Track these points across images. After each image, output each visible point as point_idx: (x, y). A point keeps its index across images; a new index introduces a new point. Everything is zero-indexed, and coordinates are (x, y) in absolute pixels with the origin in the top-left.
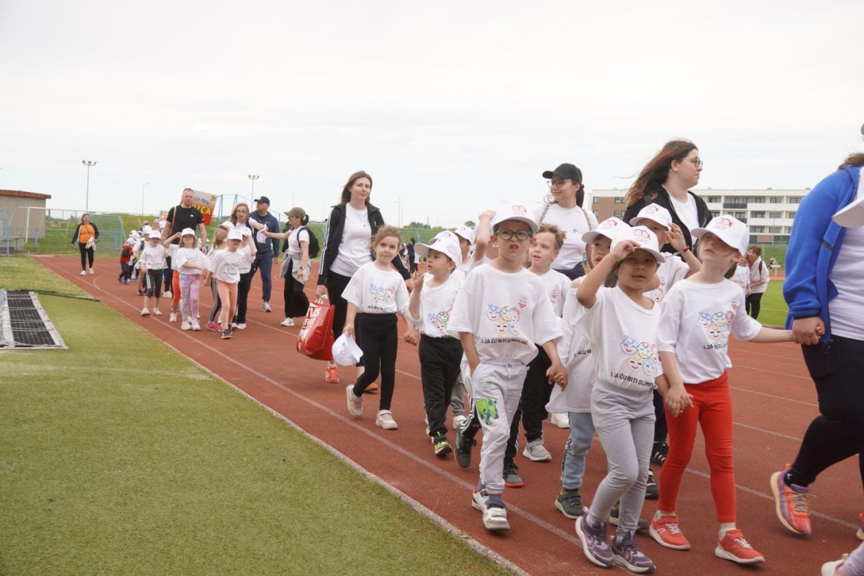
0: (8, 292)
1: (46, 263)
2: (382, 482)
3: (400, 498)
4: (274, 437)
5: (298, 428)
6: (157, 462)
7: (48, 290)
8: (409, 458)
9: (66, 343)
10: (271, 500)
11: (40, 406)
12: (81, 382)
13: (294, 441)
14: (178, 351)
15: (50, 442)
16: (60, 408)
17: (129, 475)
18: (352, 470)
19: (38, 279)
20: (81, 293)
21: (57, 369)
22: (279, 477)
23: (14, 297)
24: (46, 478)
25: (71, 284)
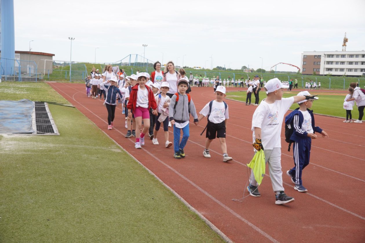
0: (36, 103)
1: (53, 86)
2: (197, 212)
3: (205, 221)
4: (149, 185)
5: (160, 180)
6: (96, 199)
7: (53, 102)
8: (211, 198)
9: (59, 131)
10: (146, 221)
12: (64, 153)
13: (158, 187)
14: (108, 136)
15: (49, 187)
16: (55, 168)
17: (83, 206)
18: (184, 205)
19: (49, 95)
20: (67, 103)
21: (54, 146)
22: (150, 208)
23: (38, 105)
24: (47, 207)
25: (63, 99)
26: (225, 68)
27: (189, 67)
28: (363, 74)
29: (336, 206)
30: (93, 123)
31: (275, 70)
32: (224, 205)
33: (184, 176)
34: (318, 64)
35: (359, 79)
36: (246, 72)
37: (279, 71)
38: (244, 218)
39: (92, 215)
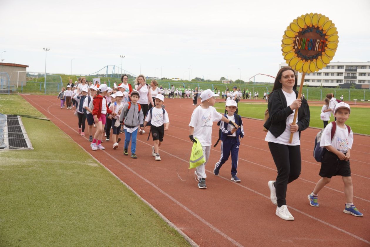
0: (8, 116)
1: (26, 98)
2: (176, 228)
3: (184, 237)
4: (126, 200)
5: (138, 195)
6: (71, 216)
7: (27, 115)
8: (190, 213)
9: (32, 145)
10: (123, 239)
11: (19, 183)
12: (38, 169)
13: (136, 203)
14: (85, 150)
15: (21, 205)
16: (28, 184)
17: (58, 224)
18: (162, 220)
19: (22, 108)
20: (41, 116)
21: (28, 161)
22: (128, 224)
23: (10, 119)
24: (18, 227)
25: (37, 111)
26: (204, 79)
27: (168, 78)
28: (339, 84)
29: (315, 218)
30: (68, 137)
31: (253, 81)
32: (203, 219)
33: (163, 190)
35: (335, 90)
36: (225, 83)
37: (257, 82)
38: (224, 233)
39: (67, 234)
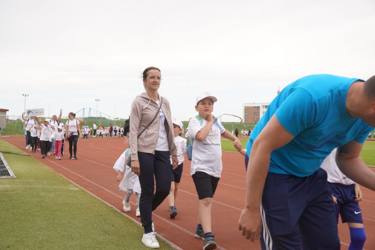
1: (6, 139)
4: (108, 215)
5: (119, 211)
6: (56, 228)
7: (7, 151)
8: (168, 223)
9: (15, 175)
10: (107, 243)
11: (4, 204)
12: (22, 192)
13: (117, 217)
14: (65, 177)
15: (8, 220)
16: (13, 205)
17: (44, 234)
19: (3, 147)
20: (22, 152)
21: (11, 187)
22: (111, 233)
24: (6, 237)
25: (18, 149)
32: (182, 228)
34: (258, 114)
